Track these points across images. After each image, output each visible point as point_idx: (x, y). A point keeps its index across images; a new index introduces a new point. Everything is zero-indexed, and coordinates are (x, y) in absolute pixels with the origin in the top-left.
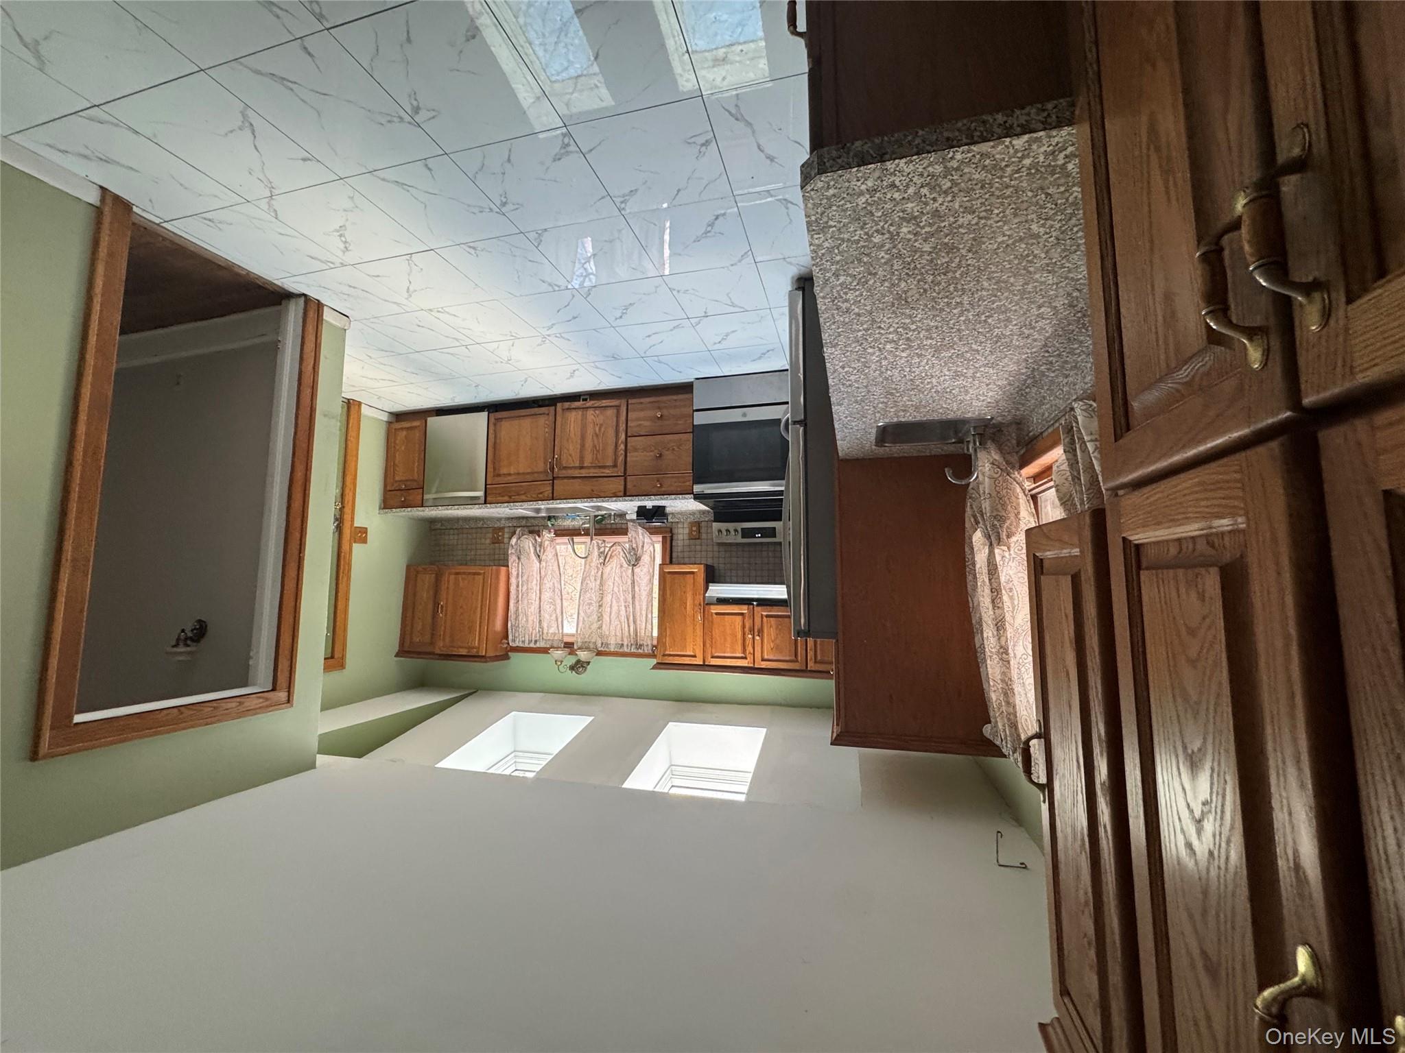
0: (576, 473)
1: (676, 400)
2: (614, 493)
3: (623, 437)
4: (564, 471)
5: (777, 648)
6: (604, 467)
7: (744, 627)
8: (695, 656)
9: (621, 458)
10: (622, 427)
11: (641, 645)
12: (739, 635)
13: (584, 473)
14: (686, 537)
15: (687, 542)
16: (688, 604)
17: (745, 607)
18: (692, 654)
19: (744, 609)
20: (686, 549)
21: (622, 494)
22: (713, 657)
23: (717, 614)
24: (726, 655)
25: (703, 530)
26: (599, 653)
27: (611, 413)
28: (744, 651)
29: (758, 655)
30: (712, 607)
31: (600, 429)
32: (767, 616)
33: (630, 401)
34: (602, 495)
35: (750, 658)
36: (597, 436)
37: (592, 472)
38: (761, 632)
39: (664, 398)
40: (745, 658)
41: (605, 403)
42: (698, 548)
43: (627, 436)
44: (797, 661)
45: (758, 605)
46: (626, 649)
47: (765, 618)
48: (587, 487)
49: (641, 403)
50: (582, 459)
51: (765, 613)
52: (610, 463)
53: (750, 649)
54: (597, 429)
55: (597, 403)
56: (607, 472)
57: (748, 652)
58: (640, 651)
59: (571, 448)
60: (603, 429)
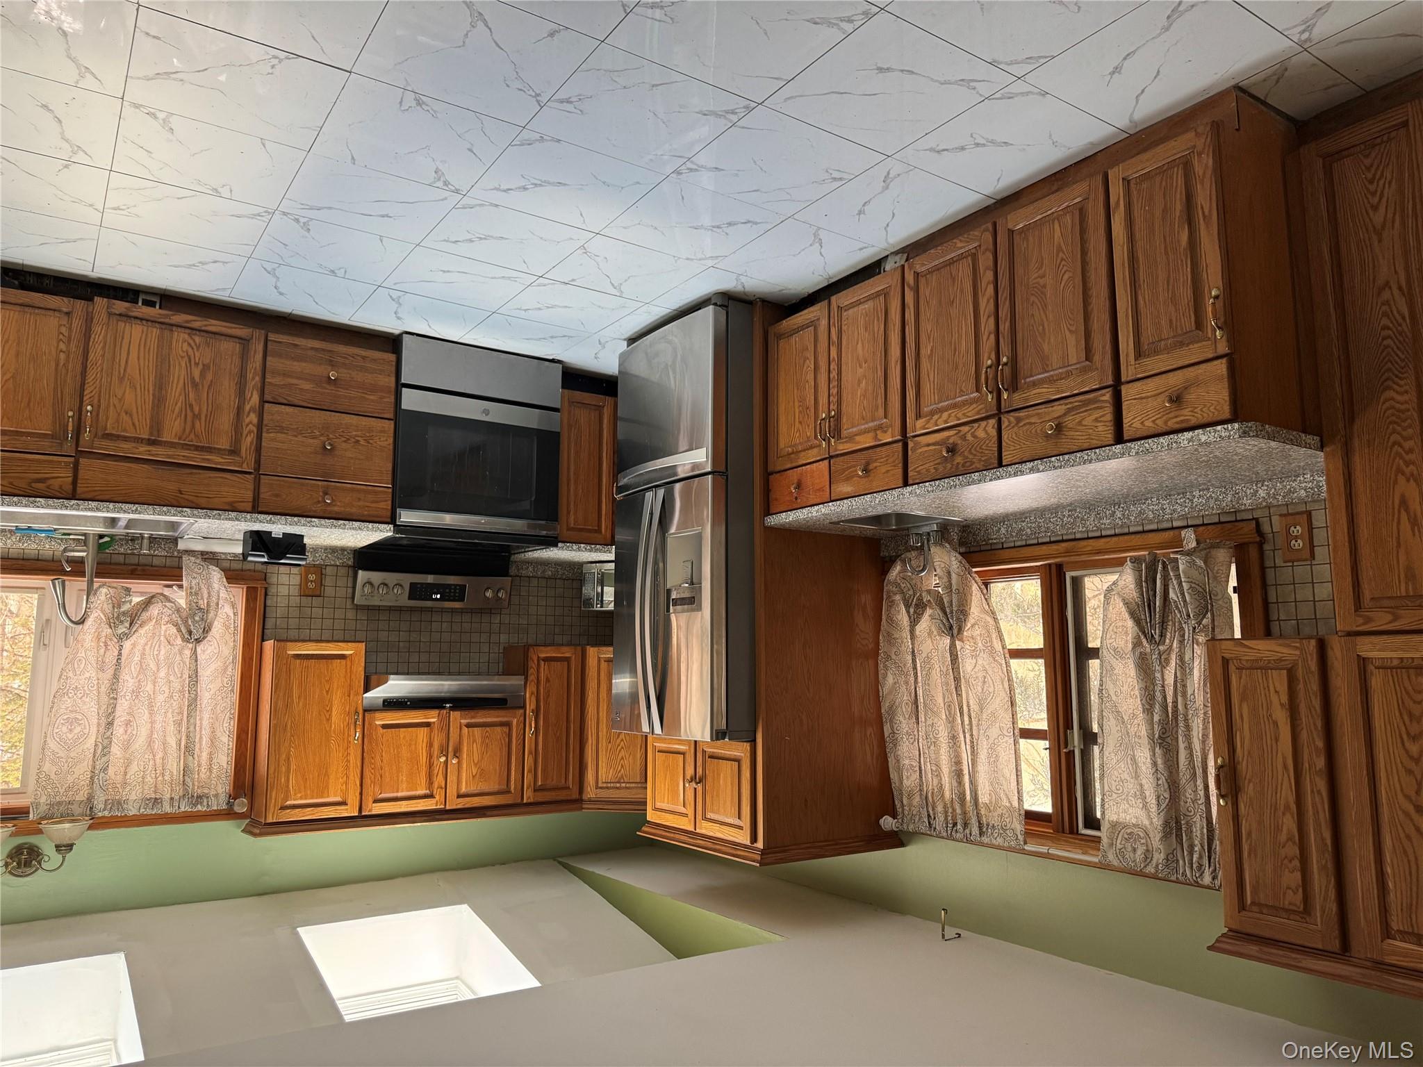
0: (142, 451)
1: (364, 358)
2: (231, 504)
3: (255, 399)
4: (105, 443)
5: (482, 774)
6: (210, 450)
7: (430, 745)
8: (344, 803)
9: (248, 441)
10: (253, 381)
11: (199, 797)
12: (423, 759)
13: (160, 453)
14: (295, 591)
15: (295, 600)
16: (334, 713)
17: (435, 712)
18: (338, 799)
19: (432, 716)
20: (294, 612)
21: (249, 506)
22: (376, 801)
23: (384, 727)
24: (400, 794)
25: (328, 581)
26: (98, 824)
27: (228, 346)
28: (430, 783)
29: (452, 791)
30: (378, 715)
31: (202, 375)
32: (468, 726)
33: (272, 337)
34: (202, 502)
35: (439, 796)
36: (195, 385)
37: (181, 456)
38: (457, 753)
39: (342, 349)
40: (431, 796)
41: (215, 325)
42: (317, 612)
43: (263, 401)
44: (509, 792)
45: (452, 709)
46: (167, 809)
47: (465, 730)
48: (169, 483)
49: (296, 345)
50: (157, 424)
51: (464, 721)
52: (224, 444)
53: (439, 780)
54: (196, 373)
55: (198, 323)
56: (217, 460)
57: (436, 785)
58: (199, 807)
59: (129, 397)
60: (209, 377)
